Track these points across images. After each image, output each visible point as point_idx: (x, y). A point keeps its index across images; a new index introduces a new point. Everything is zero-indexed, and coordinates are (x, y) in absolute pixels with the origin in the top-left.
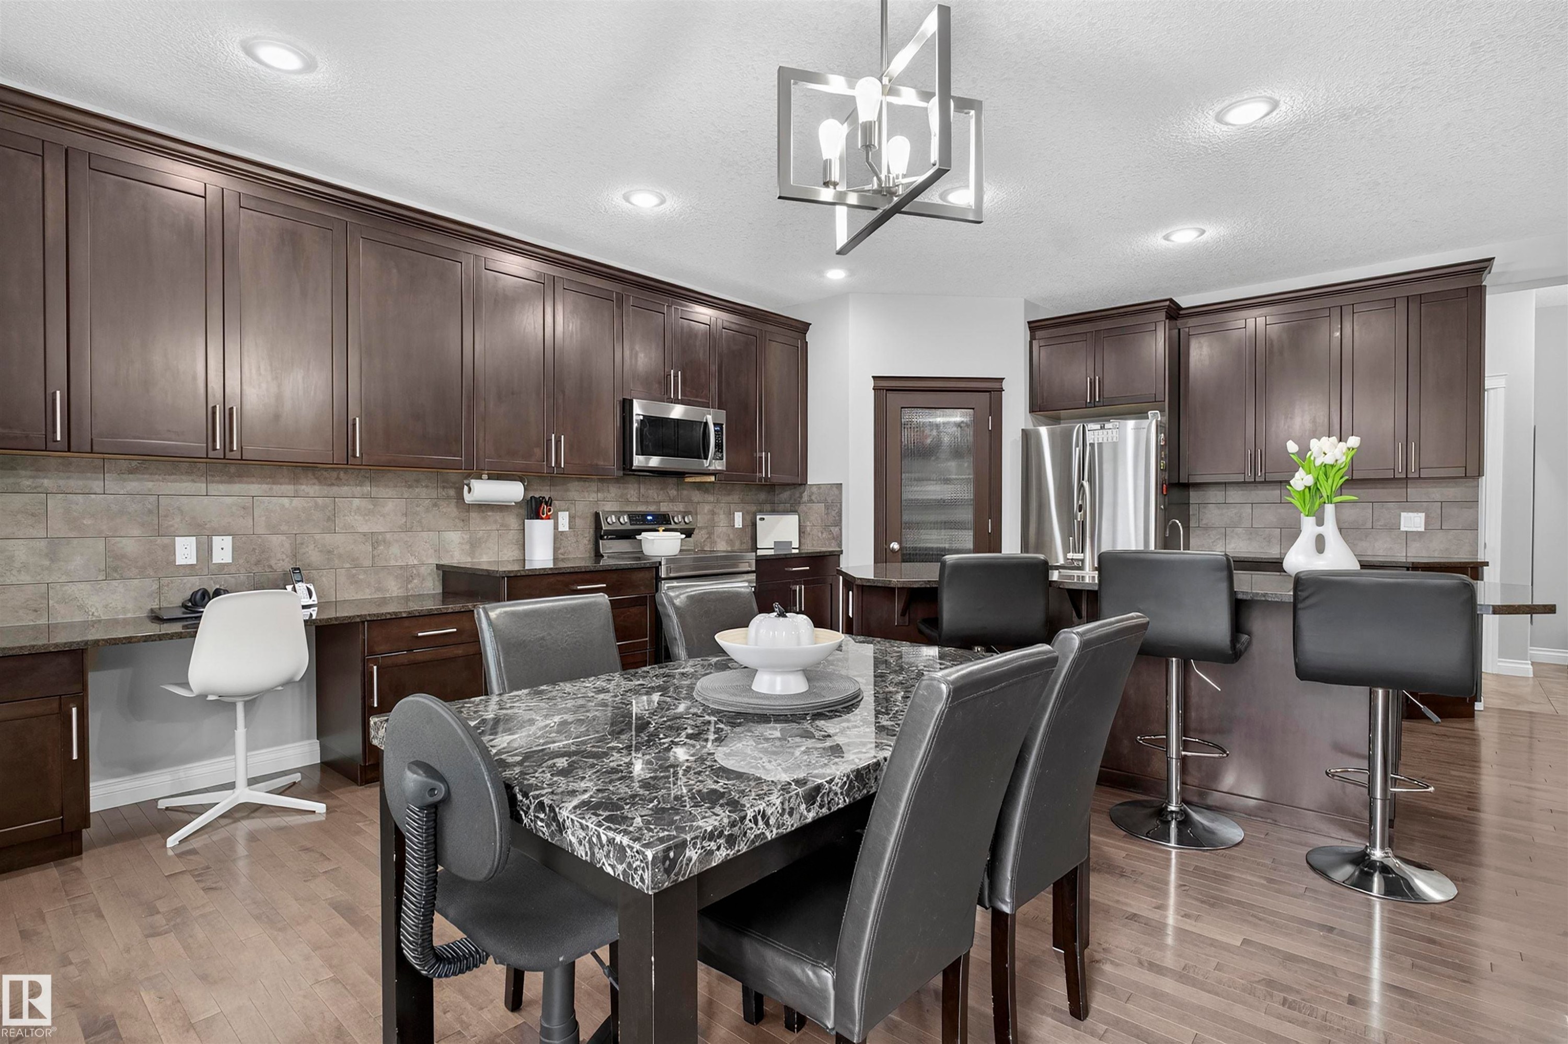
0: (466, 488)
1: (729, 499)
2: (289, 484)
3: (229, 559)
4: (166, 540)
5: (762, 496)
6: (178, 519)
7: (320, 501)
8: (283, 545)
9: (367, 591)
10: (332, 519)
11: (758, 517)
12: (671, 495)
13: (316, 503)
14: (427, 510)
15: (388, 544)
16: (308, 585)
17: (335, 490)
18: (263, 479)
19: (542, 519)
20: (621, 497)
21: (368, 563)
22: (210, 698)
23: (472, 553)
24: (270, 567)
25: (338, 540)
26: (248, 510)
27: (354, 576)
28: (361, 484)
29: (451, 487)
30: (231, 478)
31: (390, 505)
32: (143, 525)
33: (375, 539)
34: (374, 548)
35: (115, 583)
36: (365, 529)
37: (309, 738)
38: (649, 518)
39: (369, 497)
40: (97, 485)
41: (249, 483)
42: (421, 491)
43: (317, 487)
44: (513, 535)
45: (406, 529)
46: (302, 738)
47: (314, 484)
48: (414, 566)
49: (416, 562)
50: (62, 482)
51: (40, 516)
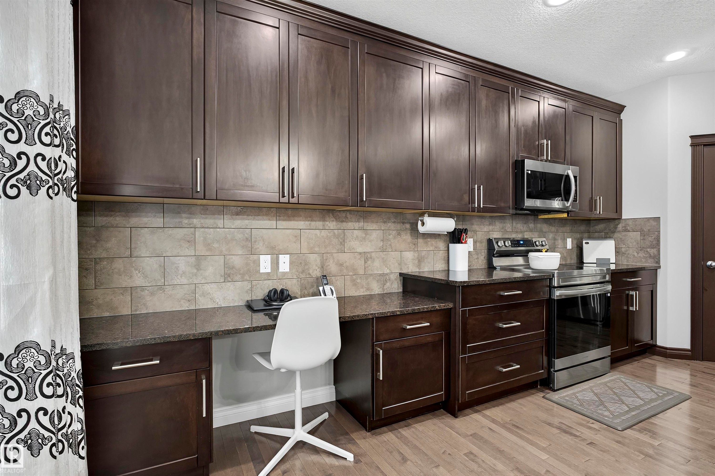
0: (420, 223)
1: (564, 229)
2: (320, 221)
3: (287, 270)
4: (255, 257)
5: (583, 228)
6: (261, 244)
7: (336, 231)
8: (316, 260)
9: (362, 290)
10: (343, 243)
11: (584, 242)
12: (531, 227)
13: (334, 233)
14: (395, 238)
15: (373, 260)
16: (331, 287)
17: (344, 225)
18: (306, 218)
19: (462, 243)
20: (503, 228)
21: (361, 272)
22: (283, 370)
23: (419, 266)
24: (309, 274)
25: (345, 257)
26: (298, 238)
27: (354, 280)
28: (358, 221)
29: (408, 223)
30: (289, 218)
31: (374, 234)
32: (243, 247)
33: (366, 257)
34: (365, 262)
35: (229, 284)
36: (360, 250)
37: (329, 384)
38: (522, 242)
39: (362, 229)
40: (220, 223)
41: (297, 221)
42: (391, 225)
43: (334, 223)
44: (442, 254)
45: (383, 250)
46: (325, 385)
47: (333, 221)
48: (387, 274)
49: (388, 271)
50: (202, 221)
51: (192, 242)
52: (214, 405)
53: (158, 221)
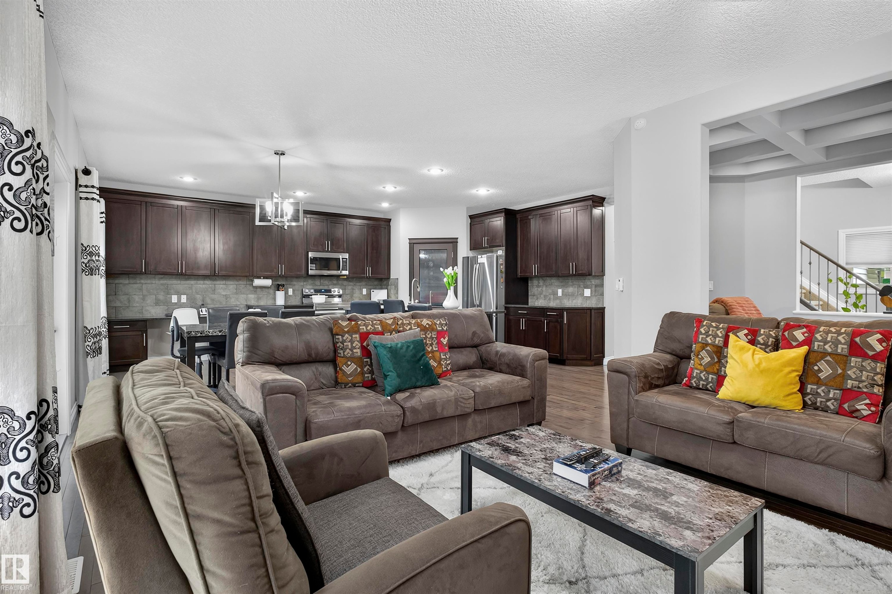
0: (253, 282)
1: (361, 284)
2: (202, 281)
3: (184, 301)
4: (169, 296)
5: (374, 284)
6: (173, 291)
8: (200, 297)
10: (214, 290)
11: (372, 291)
13: (210, 286)
14: (242, 288)
15: (231, 298)
17: (215, 282)
18: (195, 279)
19: (281, 291)
20: (313, 284)
21: (224, 303)
23: (258, 301)
24: (196, 303)
25: (216, 297)
26: (191, 288)
28: (223, 281)
29: (249, 281)
30: (186, 279)
31: (231, 287)
32: (164, 292)
33: (226, 297)
34: (226, 299)
35: (158, 307)
36: (224, 293)
39: (225, 284)
41: (191, 281)
42: (241, 282)
43: (210, 282)
45: (236, 293)
48: (239, 305)
49: (239, 303)
50: (146, 281)
51: (141, 289)
52: (148, 356)
53: (127, 281)
